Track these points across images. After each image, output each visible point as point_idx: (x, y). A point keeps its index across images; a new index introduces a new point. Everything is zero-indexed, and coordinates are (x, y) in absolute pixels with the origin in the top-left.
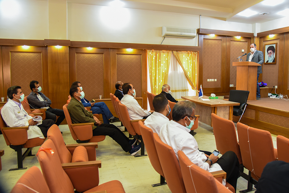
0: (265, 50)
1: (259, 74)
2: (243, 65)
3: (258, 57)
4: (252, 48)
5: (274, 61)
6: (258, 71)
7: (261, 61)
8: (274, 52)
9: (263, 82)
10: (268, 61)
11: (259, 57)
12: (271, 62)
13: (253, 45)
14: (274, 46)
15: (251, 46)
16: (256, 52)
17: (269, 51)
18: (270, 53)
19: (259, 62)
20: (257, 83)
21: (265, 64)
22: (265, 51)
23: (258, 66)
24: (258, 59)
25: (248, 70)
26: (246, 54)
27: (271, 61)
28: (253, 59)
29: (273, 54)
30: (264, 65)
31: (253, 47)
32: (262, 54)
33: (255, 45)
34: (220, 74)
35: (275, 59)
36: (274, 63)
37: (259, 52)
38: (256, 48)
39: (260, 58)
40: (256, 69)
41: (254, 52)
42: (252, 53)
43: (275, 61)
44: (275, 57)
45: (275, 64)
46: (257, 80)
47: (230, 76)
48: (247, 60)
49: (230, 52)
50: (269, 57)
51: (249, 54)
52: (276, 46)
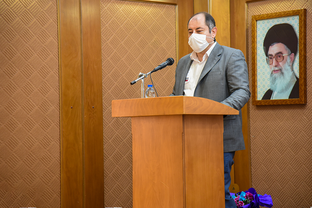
0: (254, 42)
1: (233, 153)
2: (162, 114)
3: (223, 73)
4: (195, 35)
5: (295, 93)
6: (225, 140)
7: (239, 95)
8: (293, 51)
9: (252, 191)
10: (269, 93)
11: (227, 76)
12: (285, 96)
13: (200, 19)
14: (294, 22)
15: (192, 23)
16: (217, 54)
17: (275, 49)
18: (279, 54)
19: (230, 99)
20: (227, 194)
21: (260, 106)
22: (254, 49)
23: (225, 116)
24: (223, 83)
25: (183, 133)
26: (171, 62)
27: (282, 91)
28: (202, 82)
29: (289, 60)
30: (254, 112)
31: (198, 32)
32: (242, 64)
33: (209, 19)
34: (57, 155)
35: (302, 82)
36: (296, 100)
37: (229, 50)
38: (213, 35)
39: (234, 81)
40: (219, 130)
41: (208, 53)
42: (200, 55)
43: (302, 93)
44: (300, 73)
45: (303, 105)
46: (227, 179)
47: (106, 163)
48: (178, 89)
49: (99, 52)
50: (276, 75)
51: (185, 62)
52: (304, 24)
